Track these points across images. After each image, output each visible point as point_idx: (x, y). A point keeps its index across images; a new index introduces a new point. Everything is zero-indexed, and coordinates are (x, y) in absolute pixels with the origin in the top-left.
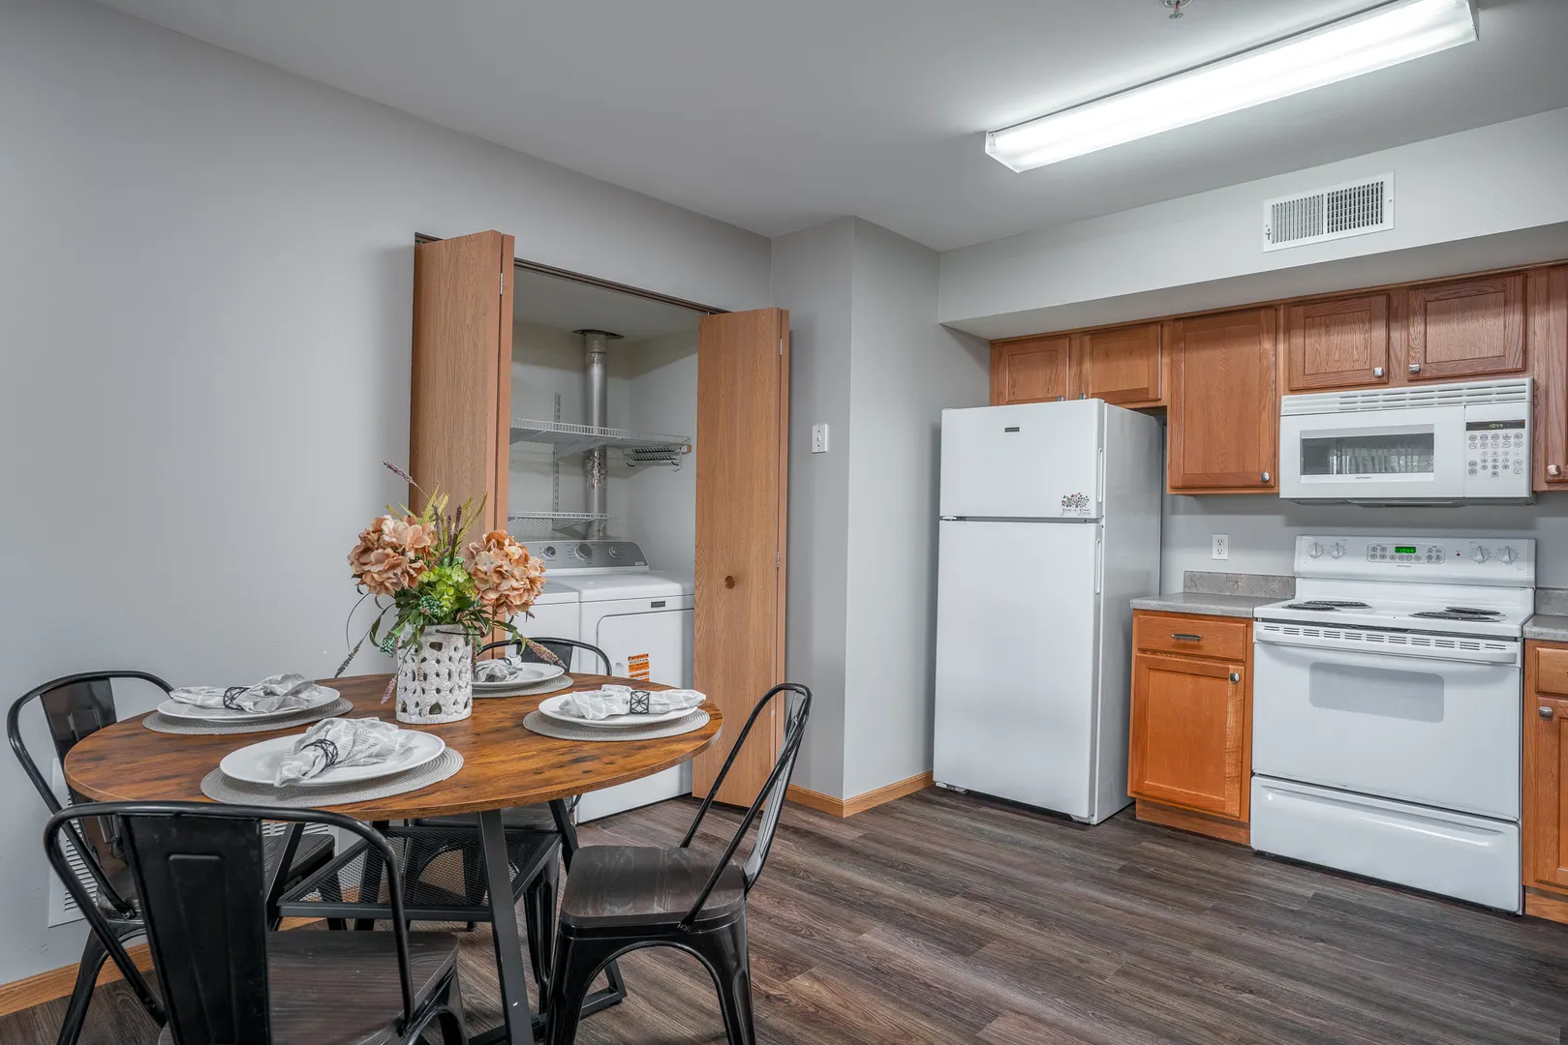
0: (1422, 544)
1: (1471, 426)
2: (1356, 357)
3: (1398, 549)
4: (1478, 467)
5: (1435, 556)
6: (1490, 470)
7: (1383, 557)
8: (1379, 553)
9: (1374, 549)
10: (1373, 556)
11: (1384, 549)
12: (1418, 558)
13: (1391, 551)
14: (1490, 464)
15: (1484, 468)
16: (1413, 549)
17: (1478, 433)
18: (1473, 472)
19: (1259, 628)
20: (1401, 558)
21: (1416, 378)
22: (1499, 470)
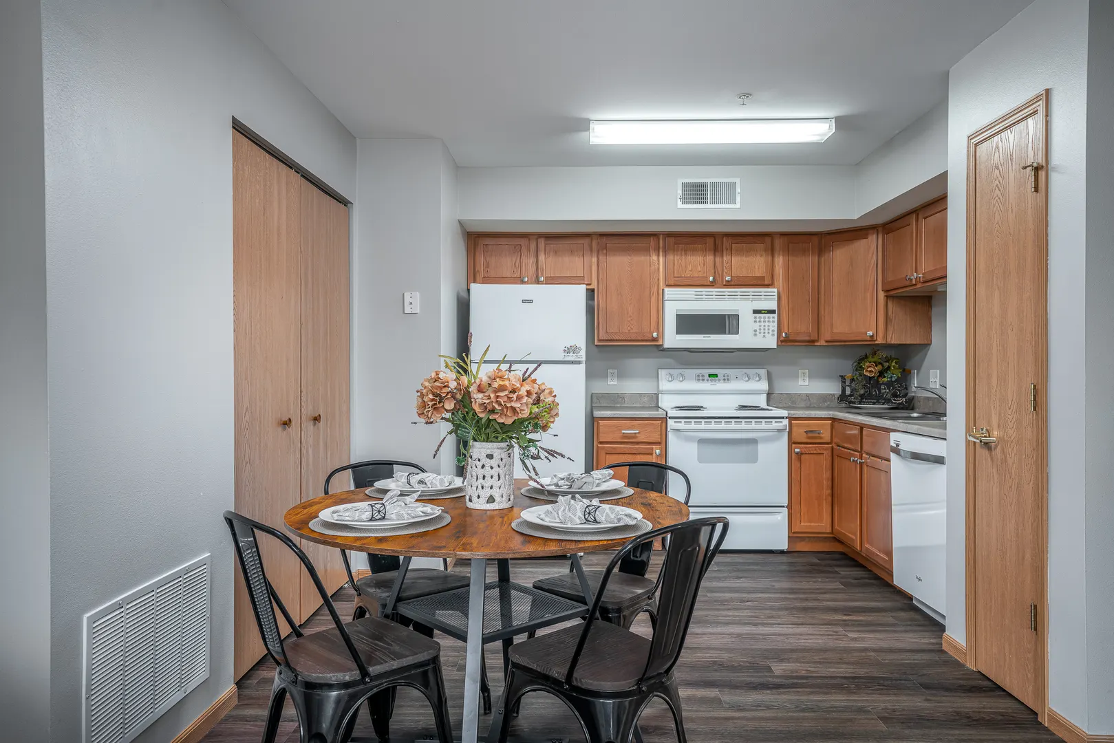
0: (721, 372)
1: (755, 312)
2: (700, 269)
3: (710, 376)
4: (758, 333)
5: (727, 379)
6: (762, 334)
7: (703, 380)
8: (701, 378)
9: (698, 376)
10: (699, 380)
11: (703, 376)
12: (719, 380)
13: (706, 377)
14: (762, 331)
15: (760, 333)
16: (716, 376)
17: (758, 315)
18: (755, 335)
19: (671, 423)
20: (712, 380)
21: (728, 285)
22: (766, 334)
